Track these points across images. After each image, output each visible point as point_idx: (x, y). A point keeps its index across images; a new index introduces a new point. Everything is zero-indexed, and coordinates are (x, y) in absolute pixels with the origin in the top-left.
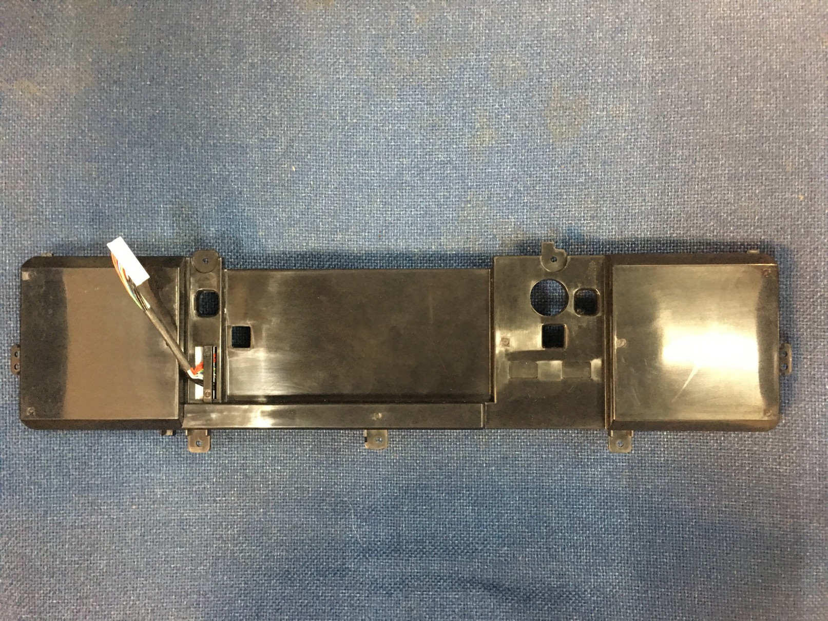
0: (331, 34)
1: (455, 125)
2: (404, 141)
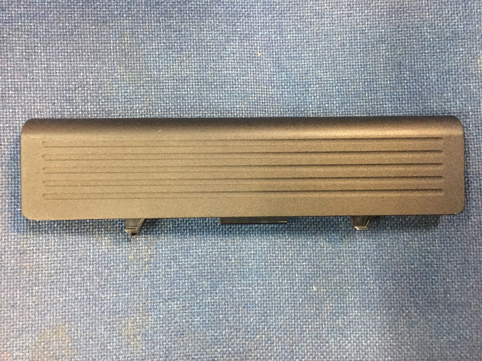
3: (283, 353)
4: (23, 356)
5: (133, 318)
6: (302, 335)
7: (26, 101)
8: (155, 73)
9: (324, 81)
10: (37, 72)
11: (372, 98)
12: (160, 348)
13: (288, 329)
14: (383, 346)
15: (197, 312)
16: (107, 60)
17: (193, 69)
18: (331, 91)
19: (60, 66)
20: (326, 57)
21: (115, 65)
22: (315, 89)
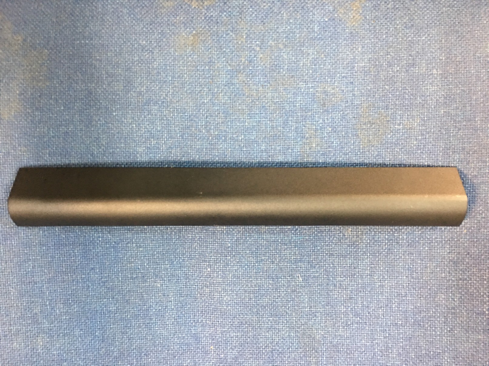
0: (198, 70)
1: (290, 135)
2: (253, 147)
3: (197, 120)
4: (395, 125)
5: (312, 150)
6: (182, 133)
7: (389, 315)
8: (292, 334)
9: (162, 327)
10: (381, 337)
11: (124, 315)
12: (291, 127)
13: (193, 138)
14: (119, 123)
15: (263, 153)
16: (329, 345)
17: (263, 337)
18: (156, 319)
19: (363, 341)
20: (160, 345)
21: (322, 341)
22: (169, 321)
